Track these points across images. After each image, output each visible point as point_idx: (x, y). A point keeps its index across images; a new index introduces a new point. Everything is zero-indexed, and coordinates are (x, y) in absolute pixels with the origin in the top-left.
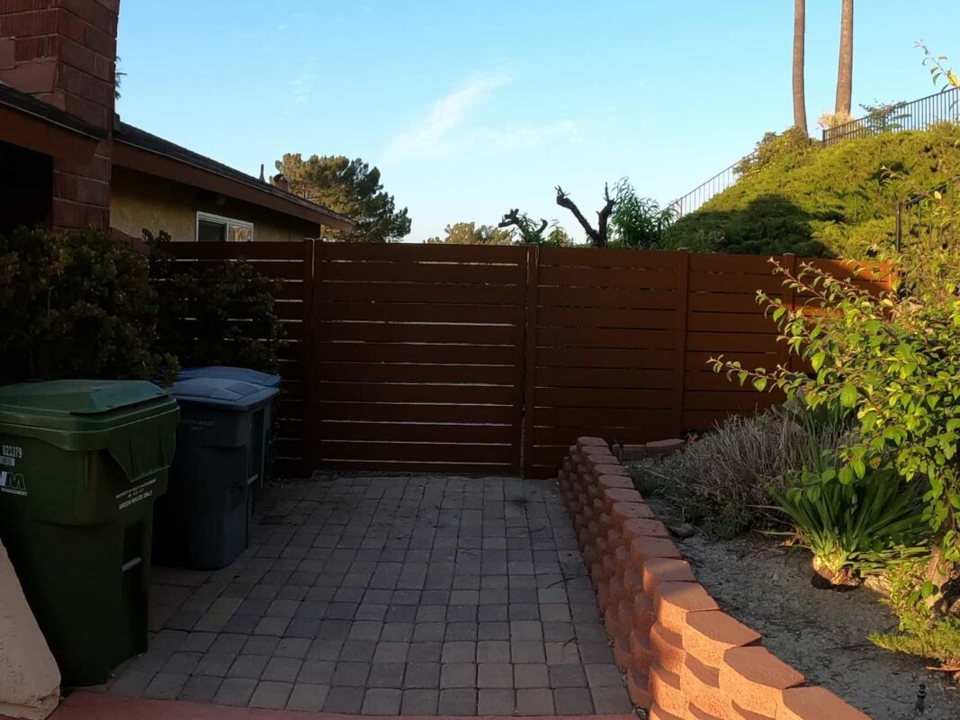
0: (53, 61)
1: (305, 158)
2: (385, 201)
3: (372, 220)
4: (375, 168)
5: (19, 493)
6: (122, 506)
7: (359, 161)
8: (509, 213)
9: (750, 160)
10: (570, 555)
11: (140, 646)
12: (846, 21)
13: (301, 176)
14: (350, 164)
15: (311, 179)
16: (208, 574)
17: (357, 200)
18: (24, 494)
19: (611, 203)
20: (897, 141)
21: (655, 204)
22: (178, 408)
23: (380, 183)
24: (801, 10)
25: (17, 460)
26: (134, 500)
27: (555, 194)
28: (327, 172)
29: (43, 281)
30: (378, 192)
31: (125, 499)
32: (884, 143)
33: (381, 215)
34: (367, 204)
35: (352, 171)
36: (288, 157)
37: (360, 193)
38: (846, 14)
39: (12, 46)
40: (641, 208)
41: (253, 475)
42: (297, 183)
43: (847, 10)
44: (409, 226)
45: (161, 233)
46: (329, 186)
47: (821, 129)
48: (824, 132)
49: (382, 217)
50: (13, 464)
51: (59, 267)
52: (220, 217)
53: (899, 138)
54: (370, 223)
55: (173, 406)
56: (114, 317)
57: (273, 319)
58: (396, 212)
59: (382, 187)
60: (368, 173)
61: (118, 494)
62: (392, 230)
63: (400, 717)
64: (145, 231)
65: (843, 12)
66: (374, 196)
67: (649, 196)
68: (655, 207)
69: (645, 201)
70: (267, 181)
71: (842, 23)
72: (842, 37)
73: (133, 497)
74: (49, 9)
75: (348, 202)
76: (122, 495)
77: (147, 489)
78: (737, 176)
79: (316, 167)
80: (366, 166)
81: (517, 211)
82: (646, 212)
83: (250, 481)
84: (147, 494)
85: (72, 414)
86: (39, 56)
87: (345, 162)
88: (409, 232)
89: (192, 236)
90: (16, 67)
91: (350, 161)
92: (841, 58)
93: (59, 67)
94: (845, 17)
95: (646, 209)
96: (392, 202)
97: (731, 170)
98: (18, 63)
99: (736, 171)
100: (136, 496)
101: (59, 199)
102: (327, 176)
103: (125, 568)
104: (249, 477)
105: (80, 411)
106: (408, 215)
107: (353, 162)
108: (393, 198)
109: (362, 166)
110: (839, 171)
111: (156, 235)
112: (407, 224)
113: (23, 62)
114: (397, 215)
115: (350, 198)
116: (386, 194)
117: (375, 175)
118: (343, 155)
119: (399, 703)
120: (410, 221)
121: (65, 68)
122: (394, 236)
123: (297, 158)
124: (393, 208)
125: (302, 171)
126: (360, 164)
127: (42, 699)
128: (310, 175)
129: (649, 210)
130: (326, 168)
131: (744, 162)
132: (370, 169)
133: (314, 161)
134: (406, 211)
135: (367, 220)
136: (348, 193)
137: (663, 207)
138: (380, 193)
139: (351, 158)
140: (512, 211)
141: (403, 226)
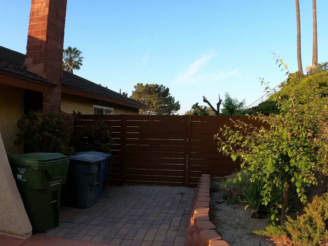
0: (43, 65)
1: (144, 85)
2: (171, 99)
3: (166, 105)
4: (168, 88)
5: (25, 180)
6: (51, 185)
7: (162, 85)
8: (195, 104)
9: (284, 83)
10: (189, 208)
11: (57, 225)
12: (314, 34)
13: (143, 91)
14: (159, 87)
15: (146, 92)
16: (81, 210)
17: (162, 98)
18: (26, 181)
19: (221, 101)
20: (326, 75)
21: (237, 100)
22: (69, 161)
23: (169, 93)
24: (299, 32)
25: (24, 172)
26: (55, 184)
27: (203, 98)
28: (151, 89)
29: (35, 126)
30: (169, 96)
31: (52, 184)
32: (321, 76)
33: (170, 103)
34: (165, 100)
35: (160, 89)
36: (138, 84)
37: (162, 96)
38: (314, 32)
39: (32, 61)
40: (233, 102)
41: (98, 182)
42: (141, 93)
43: (315, 30)
44: (180, 107)
45: (78, 112)
46: (152, 94)
47: (307, 71)
48: (308, 72)
49: (170, 104)
50: (23, 173)
51: (39, 123)
52: (101, 107)
53: (326, 74)
54: (166, 106)
55: (67, 160)
56: (55, 136)
57: (110, 138)
58: (175, 102)
59: (170, 94)
60: (165, 89)
61: (50, 182)
62: (174, 108)
63: (120, 245)
64: (73, 111)
65: (313, 31)
66: (167, 97)
67: (235, 98)
68: (237, 101)
69: (234, 100)
70: (122, 94)
71: (313, 35)
72: (314, 39)
73: (54, 183)
74: (42, 50)
75: (159, 99)
76: (51, 182)
77: (59, 182)
78: (280, 89)
79: (148, 88)
80: (164, 87)
81: (198, 103)
82: (234, 103)
83: (95, 184)
84: (59, 183)
85: (38, 160)
86: (39, 63)
87: (157, 86)
88: (179, 109)
89: (92, 112)
90: (33, 66)
91: (159, 85)
92: (314, 47)
93: (45, 66)
94: (314, 33)
95: (234, 102)
96: (174, 99)
97: (278, 87)
98: (34, 65)
99: (280, 87)
100: (55, 183)
101: (45, 103)
102: (151, 90)
103: (52, 202)
104: (95, 183)
105: (39, 160)
106: (179, 104)
107: (160, 86)
108: (174, 98)
109: (163, 87)
110: (306, 86)
111: (77, 113)
112: (179, 106)
113: (35, 65)
114: (175, 103)
115: (159, 98)
116: (171, 97)
117: (168, 90)
118: (157, 84)
119: (120, 242)
120: (180, 105)
121: (46, 66)
122: (174, 111)
123: (141, 85)
124: (174, 101)
125: (142, 89)
126: (162, 87)
127: (26, 234)
128: (146, 90)
129: (235, 102)
130: (151, 88)
131: (282, 84)
132: (166, 88)
133: (147, 85)
134: (178, 102)
135: (165, 105)
136: (159, 96)
137: (240, 101)
138: (170, 96)
139: (160, 84)
140: (196, 103)
141: (177, 107)
